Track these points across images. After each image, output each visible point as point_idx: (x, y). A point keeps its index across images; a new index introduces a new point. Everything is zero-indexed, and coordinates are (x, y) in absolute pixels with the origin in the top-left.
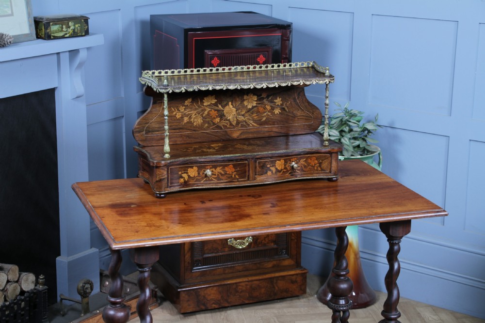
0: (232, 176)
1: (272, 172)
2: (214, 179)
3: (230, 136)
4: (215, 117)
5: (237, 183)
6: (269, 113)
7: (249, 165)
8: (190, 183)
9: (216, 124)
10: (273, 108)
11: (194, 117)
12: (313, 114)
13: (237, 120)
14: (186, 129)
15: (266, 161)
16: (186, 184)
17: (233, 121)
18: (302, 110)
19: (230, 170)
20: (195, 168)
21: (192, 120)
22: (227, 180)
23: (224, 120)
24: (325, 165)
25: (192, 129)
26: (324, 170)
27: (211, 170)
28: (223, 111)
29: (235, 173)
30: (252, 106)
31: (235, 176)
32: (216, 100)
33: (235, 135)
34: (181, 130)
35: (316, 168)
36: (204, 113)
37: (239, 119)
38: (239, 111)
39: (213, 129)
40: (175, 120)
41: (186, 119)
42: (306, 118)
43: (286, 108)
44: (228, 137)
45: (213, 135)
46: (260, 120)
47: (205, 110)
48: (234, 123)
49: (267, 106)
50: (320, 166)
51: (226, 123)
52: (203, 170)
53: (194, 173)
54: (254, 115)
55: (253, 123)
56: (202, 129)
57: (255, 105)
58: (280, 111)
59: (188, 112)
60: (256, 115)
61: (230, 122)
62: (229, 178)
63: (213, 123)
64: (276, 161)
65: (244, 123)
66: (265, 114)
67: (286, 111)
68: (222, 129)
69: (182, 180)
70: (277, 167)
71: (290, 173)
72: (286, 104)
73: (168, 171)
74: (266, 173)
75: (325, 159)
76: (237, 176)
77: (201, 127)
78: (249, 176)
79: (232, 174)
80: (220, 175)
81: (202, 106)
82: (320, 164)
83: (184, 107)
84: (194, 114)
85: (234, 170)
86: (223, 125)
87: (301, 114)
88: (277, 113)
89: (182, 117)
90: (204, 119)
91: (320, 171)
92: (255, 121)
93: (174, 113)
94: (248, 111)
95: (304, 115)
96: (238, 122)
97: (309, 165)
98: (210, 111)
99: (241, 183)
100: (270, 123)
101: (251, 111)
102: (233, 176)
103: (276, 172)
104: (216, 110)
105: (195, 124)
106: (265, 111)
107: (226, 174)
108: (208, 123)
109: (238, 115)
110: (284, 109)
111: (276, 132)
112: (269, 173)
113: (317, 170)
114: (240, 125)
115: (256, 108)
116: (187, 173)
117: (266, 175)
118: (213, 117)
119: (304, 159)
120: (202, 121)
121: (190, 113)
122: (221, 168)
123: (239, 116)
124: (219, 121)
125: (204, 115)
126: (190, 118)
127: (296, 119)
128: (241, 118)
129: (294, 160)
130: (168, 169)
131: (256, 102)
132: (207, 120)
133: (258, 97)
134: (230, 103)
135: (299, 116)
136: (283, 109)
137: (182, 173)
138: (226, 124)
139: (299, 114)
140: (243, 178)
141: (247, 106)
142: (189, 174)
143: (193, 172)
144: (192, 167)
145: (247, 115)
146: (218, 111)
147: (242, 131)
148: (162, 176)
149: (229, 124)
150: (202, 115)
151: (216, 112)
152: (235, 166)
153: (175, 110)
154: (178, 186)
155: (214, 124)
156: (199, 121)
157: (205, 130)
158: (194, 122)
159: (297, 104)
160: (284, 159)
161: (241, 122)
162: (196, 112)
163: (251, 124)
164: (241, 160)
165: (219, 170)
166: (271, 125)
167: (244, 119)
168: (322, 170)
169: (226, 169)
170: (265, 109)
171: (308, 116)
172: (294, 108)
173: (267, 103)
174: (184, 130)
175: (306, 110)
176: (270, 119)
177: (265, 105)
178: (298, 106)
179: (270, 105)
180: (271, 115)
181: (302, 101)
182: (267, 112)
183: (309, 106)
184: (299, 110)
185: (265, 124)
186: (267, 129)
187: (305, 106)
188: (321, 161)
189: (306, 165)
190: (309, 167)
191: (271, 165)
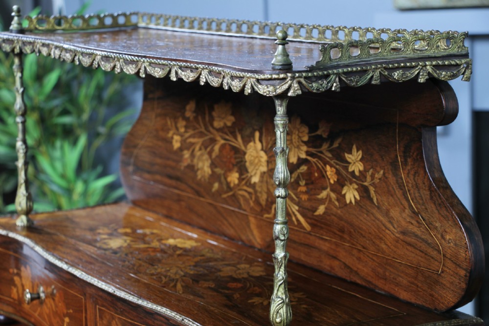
4: (231, 167)
6: (333, 195)
9: (231, 189)
10: (341, 183)
11: (198, 154)
12: (442, 237)
14: (186, 184)
17: (261, 193)
18: (414, 212)
21: (195, 161)
23: (246, 184)
25: (195, 186)
28: (245, 153)
30: (299, 159)
32: (232, 118)
34: (179, 183)
36: (212, 151)
39: (226, 201)
41: (187, 154)
42: (423, 246)
43: (372, 190)
44: (251, 237)
45: (226, 220)
47: (215, 141)
48: (263, 199)
49: (328, 168)
51: (249, 193)
54: (302, 189)
55: (299, 216)
56: (209, 195)
57: (303, 156)
58: (357, 197)
59: (190, 137)
60: (305, 188)
61: (256, 192)
63: (227, 183)
66: (324, 194)
67: (371, 200)
68: (240, 207)
72: (373, 176)
77: (208, 187)
81: (212, 130)
83: (185, 123)
84: (197, 148)
86: (244, 198)
88: (351, 202)
89: (181, 149)
90: (213, 167)
92: (303, 208)
93: (170, 134)
98: (222, 146)
100: (334, 228)
101: (296, 174)
104: (233, 148)
105: (199, 175)
106: (325, 184)
108: (220, 180)
109: (270, 177)
110: (367, 191)
111: (346, 266)
114: (273, 211)
115: (304, 168)
118: (227, 165)
120: (210, 171)
121: (192, 140)
124: (236, 182)
125: (213, 155)
126: (193, 155)
131: (305, 148)
132: (218, 170)
133: (310, 132)
134: (257, 134)
136: (364, 191)
138: (246, 195)
139: (404, 225)
146: (236, 151)
149: (253, 198)
150: (210, 154)
151: (233, 154)
153: (172, 126)
155: (228, 187)
156: (206, 168)
157: (213, 197)
158: (198, 169)
159: (401, 186)
162: (201, 141)
163: (295, 214)
170: (323, 177)
171: (430, 241)
172: (392, 196)
173: (329, 158)
174: (183, 186)
175: (424, 215)
176: (335, 216)
177: (325, 166)
178: (404, 194)
179: (335, 168)
180: (337, 203)
181: (415, 180)
182: (329, 189)
183: (433, 206)
184: (404, 211)
185: (322, 228)
186: (327, 244)
187: (421, 202)
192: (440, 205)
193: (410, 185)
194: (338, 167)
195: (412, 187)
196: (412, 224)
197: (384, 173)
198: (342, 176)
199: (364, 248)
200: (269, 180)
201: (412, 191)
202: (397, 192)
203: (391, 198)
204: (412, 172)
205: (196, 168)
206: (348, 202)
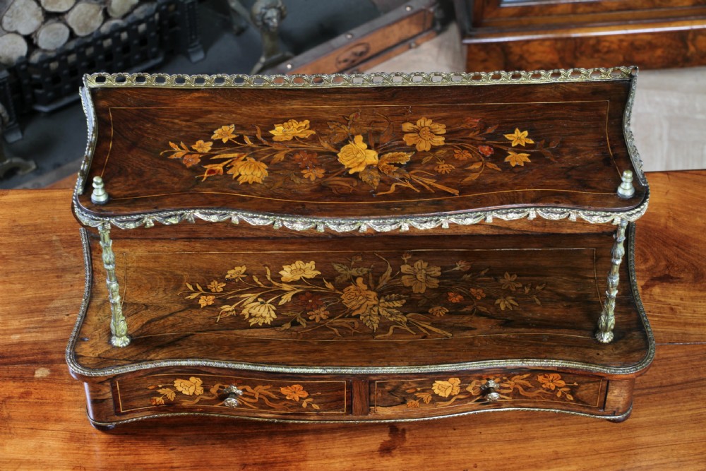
0: (300, 406)
1: (421, 401)
2: (250, 405)
5: (318, 418)
7: (350, 388)
8: (184, 405)
15: (403, 383)
16: (170, 405)
19: (294, 393)
20: (196, 380)
22: (287, 410)
24: (587, 392)
26: (584, 403)
27: (241, 387)
29: (311, 400)
31: (309, 405)
35: (558, 396)
50: (572, 393)
52: (217, 386)
53: (193, 388)
62: (291, 407)
64: (433, 381)
69: (159, 400)
70: (436, 392)
71: (477, 401)
73: (113, 387)
74: (404, 403)
75: (589, 383)
76: (316, 406)
78: (350, 407)
79: (301, 402)
80: (266, 400)
82: (573, 389)
91: (571, 401)
97: (537, 387)
99: (329, 417)
102: (304, 405)
103: (432, 402)
107: (283, 399)
112: (413, 403)
113: (563, 399)
116: (173, 387)
117: (403, 407)
119: (526, 376)
122: (269, 387)
129: (491, 376)
130: (113, 384)
137: (159, 388)
140: (332, 410)
142: (179, 389)
143: (189, 386)
144: (186, 378)
148: (98, 395)
160: (460, 378)
165: (262, 389)
168: (577, 400)
169: (284, 391)
188: (575, 384)
189: (530, 386)
190: (539, 391)
191: (419, 389)
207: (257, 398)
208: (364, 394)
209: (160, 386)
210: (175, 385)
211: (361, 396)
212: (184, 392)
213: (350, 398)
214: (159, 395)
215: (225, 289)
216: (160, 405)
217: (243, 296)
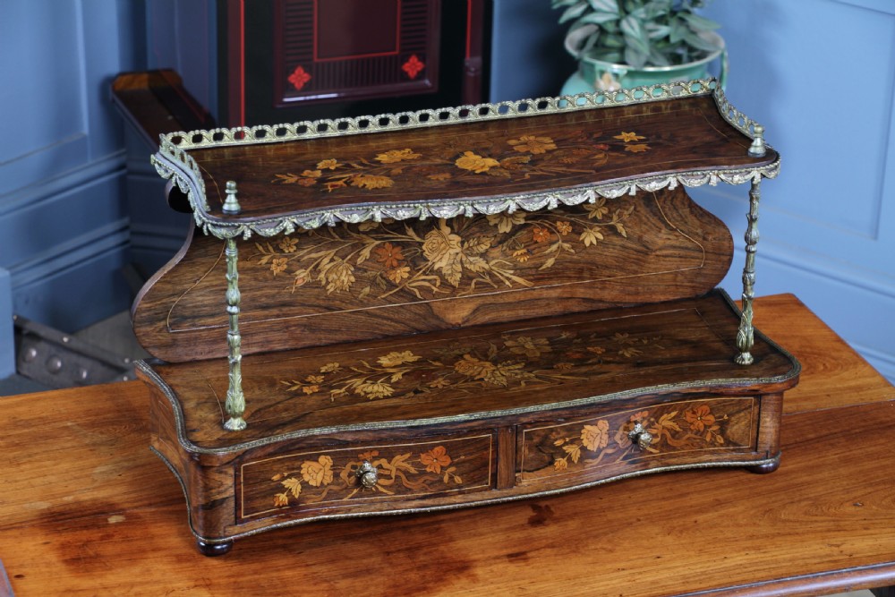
0: (441, 481)
1: (570, 460)
2: (385, 491)
3: (442, 321)
4: (395, 263)
5: (459, 498)
6: (566, 246)
7: (496, 444)
8: (310, 503)
9: (397, 287)
10: (578, 230)
11: (328, 267)
12: (705, 239)
13: (465, 270)
14: (303, 305)
15: (552, 430)
16: (294, 506)
17: (451, 275)
18: (672, 229)
19: (435, 461)
20: (325, 461)
21: (322, 276)
22: (426, 490)
23: (424, 273)
24: (738, 428)
25: (321, 303)
26: (735, 444)
27: (376, 463)
28: (421, 244)
29: (453, 469)
30: (514, 226)
31: (451, 478)
33: (458, 314)
34: (285, 309)
35: (708, 439)
36: (358, 255)
37: (471, 267)
38: (472, 243)
39: (387, 301)
40: (266, 280)
41: (302, 275)
42: (682, 253)
43: (620, 227)
44: (434, 322)
45: (388, 319)
46: (537, 267)
47: (364, 245)
48: (455, 280)
49: (559, 223)
50: (722, 432)
51: (429, 281)
52: (349, 465)
53: (321, 474)
54: (519, 252)
55: (515, 278)
56: (352, 303)
57: (522, 221)
58: (601, 237)
59: (310, 252)
60: (525, 251)
61: (442, 276)
62: (432, 484)
63: (388, 282)
64: (582, 426)
65: (488, 279)
66: (554, 247)
67: (619, 235)
68: (414, 298)
69: (283, 498)
70: (585, 443)
71: (625, 458)
72: (620, 216)
73: (236, 477)
74: (551, 463)
75: (739, 412)
76: (458, 480)
77: (349, 296)
78: (495, 476)
79: (443, 474)
80: (403, 477)
81: (355, 235)
82: (723, 425)
83: (297, 241)
84: (326, 260)
85: (449, 461)
86: (420, 288)
87: (668, 242)
88: (591, 244)
89: (289, 272)
90: (359, 273)
91: (722, 445)
92: (521, 269)
93: (265, 260)
94: (501, 242)
95: (678, 244)
96: (467, 277)
97: (685, 430)
98: (378, 247)
99: (472, 497)
100: (568, 273)
101: (511, 241)
102: (446, 479)
103: (581, 459)
104: (398, 244)
105: (331, 288)
106: (554, 238)
107: (423, 473)
108: (373, 282)
109: (467, 255)
110: (613, 229)
111: (585, 300)
112: (561, 462)
113: (713, 444)
114: (473, 285)
115: (523, 233)
116: (299, 476)
117: (551, 468)
118: (388, 263)
119: (673, 414)
120: (353, 279)
121: (314, 255)
122: (408, 455)
123: (471, 259)
124: (406, 276)
125: (360, 261)
126: (316, 270)
127: (651, 258)
128: (478, 264)
129: (639, 419)
130: (237, 470)
131: (524, 214)
132: (370, 274)
135: (660, 249)
136: (609, 230)
137: (284, 478)
138: (427, 284)
139: (660, 242)
140: (475, 483)
141: (496, 226)
142: (306, 478)
143: (317, 472)
144: (315, 458)
145: (496, 252)
146: (404, 245)
147: (479, 301)
148: (219, 493)
149: (438, 284)
150: (353, 262)
151: (397, 250)
152: (451, 450)
153: (268, 251)
154: (270, 515)
155: (391, 285)
156: (344, 278)
157: (362, 303)
158: (328, 283)
160: (608, 419)
161: (478, 274)
162: (332, 252)
163: (508, 279)
164: (472, 431)
165: (400, 461)
166: (569, 278)
167: (487, 267)
168: (728, 442)
169: (424, 459)
170: (552, 233)
171: (690, 246)
172: (645, 224)
173: (560, 214)
174: (295, 309)
175: (682, 228)
176: (570, 262)
177: (555, 222)
178: (659, 219)
179: (568, 221)
180: (572, 251)
181: (672, 204)
182: (560, 242)
183: (693, 218)
184: (660, 232)
185: (551, 279)
186: (559, 290)
187: (679, 219)
188: (726, 417)
189: (678, 429)
190: (687, 436)
191: (567, 440)
192: (701, 215)
193: (667, 210)
194: (573, 219)
195: (670, 209)
196: (669, 239)
197: (635, 209)
198: (579, 225)
199: (609, 277)
200: (464, 259)
201: (669, 213)
202: (651, 219)
203: (644, 226)
204: (670, 198)
205: (324, 283)
206: (588, 245)
207: (393, 477)
208: (510, 452)
209: (286, 474)
210: (302, 472)
211: (507, 455)
212: (311, 483)
213: (496, 461)
214: (282, 489)
215: (325, 381)
216: (283, 506)
217: (349, 381)
